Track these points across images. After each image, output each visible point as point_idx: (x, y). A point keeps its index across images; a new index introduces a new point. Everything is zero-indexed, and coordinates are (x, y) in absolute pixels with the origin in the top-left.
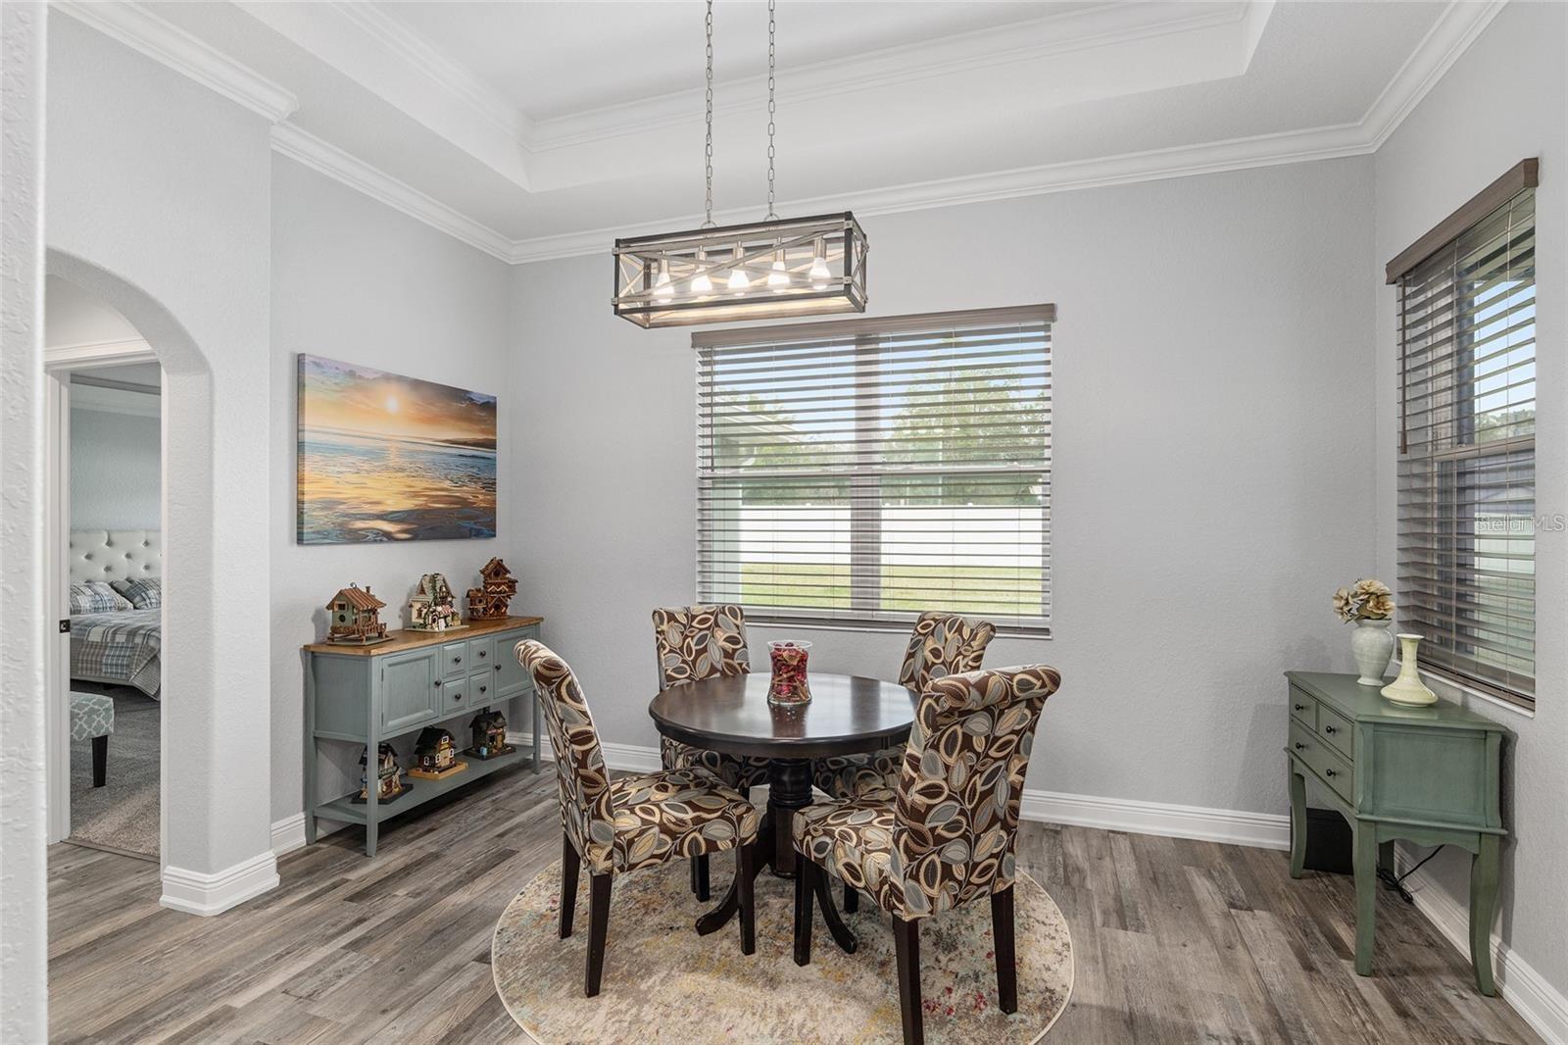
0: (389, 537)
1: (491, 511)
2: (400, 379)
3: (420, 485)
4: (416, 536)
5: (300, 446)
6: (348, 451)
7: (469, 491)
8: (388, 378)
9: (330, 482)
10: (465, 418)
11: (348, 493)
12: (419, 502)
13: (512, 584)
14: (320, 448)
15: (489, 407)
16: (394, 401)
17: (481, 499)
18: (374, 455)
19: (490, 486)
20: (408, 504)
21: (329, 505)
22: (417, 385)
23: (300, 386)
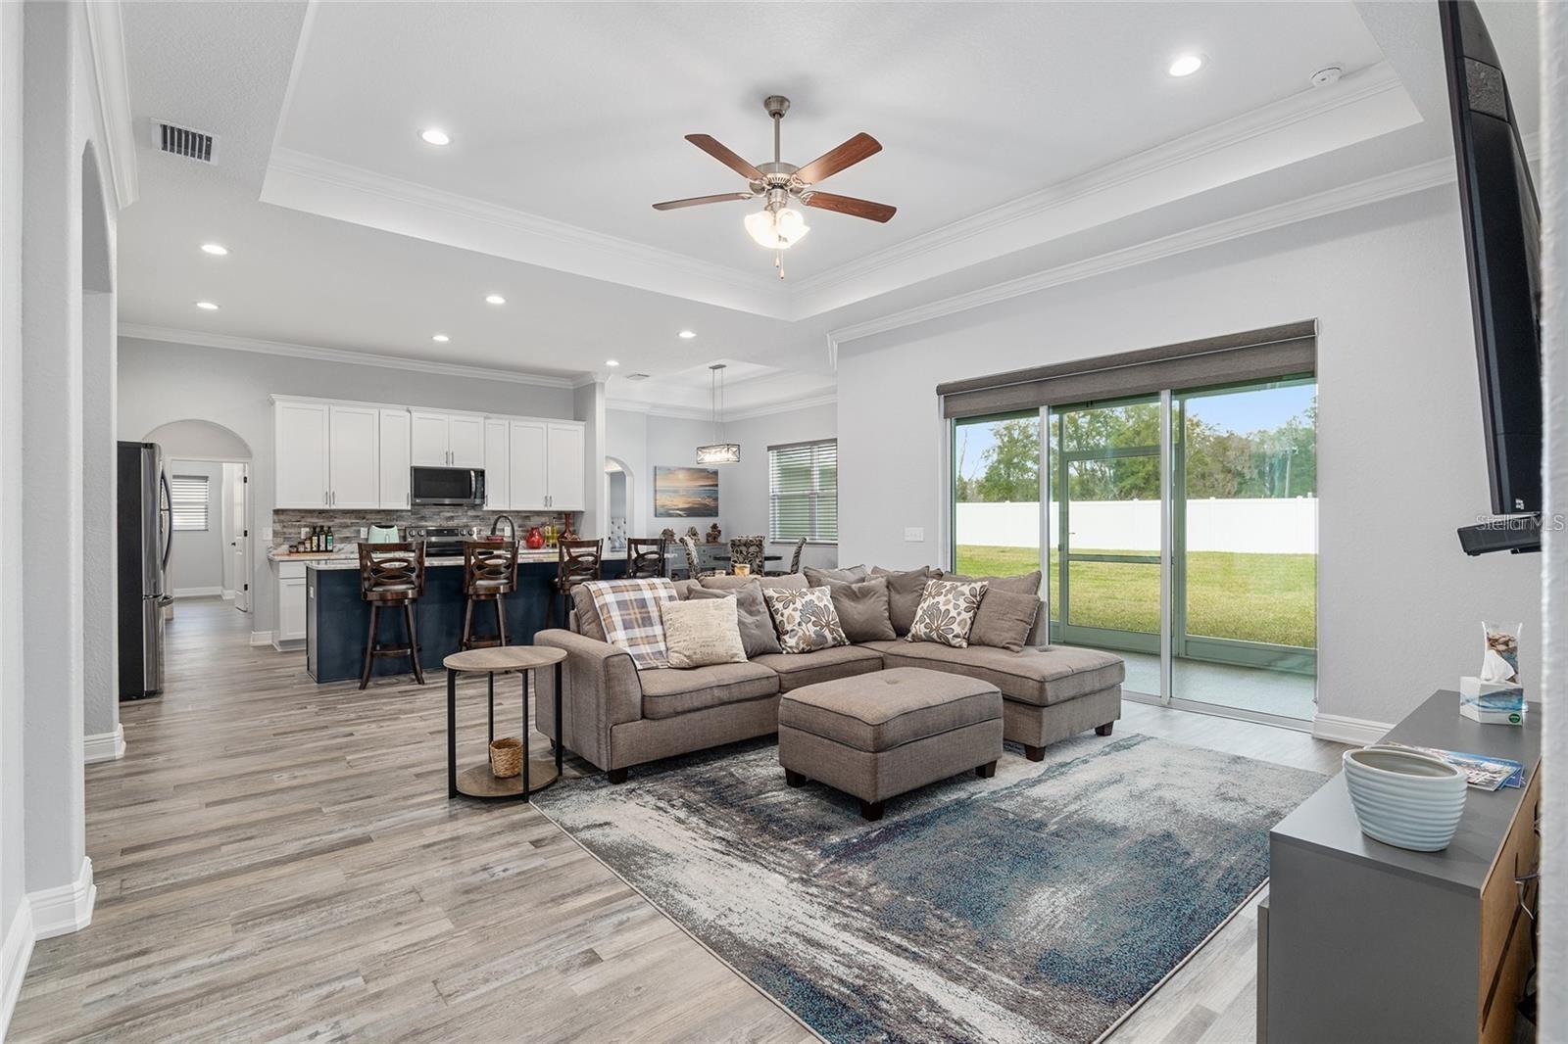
0: (680, 516)
1: (717, 507)
2: (683, 469)
3: (690, 500)
4: (688, 516)
5: (656, 491)
6: (668, 491)
7: (707, 501)
8: (680, 469)
9: (666, 500)
10: (707, 478)
11: (668, 503)
12: (690, 505)
13: (719, 532)
14: (660, 491)
15: (716, 473)
16: (681, 475)
17: (712, 504)
18: (675, 492)
19: (716, 499)
20: (686, 506)
21: (663, 506)
22: (689, 469)
23: (655, 475)
